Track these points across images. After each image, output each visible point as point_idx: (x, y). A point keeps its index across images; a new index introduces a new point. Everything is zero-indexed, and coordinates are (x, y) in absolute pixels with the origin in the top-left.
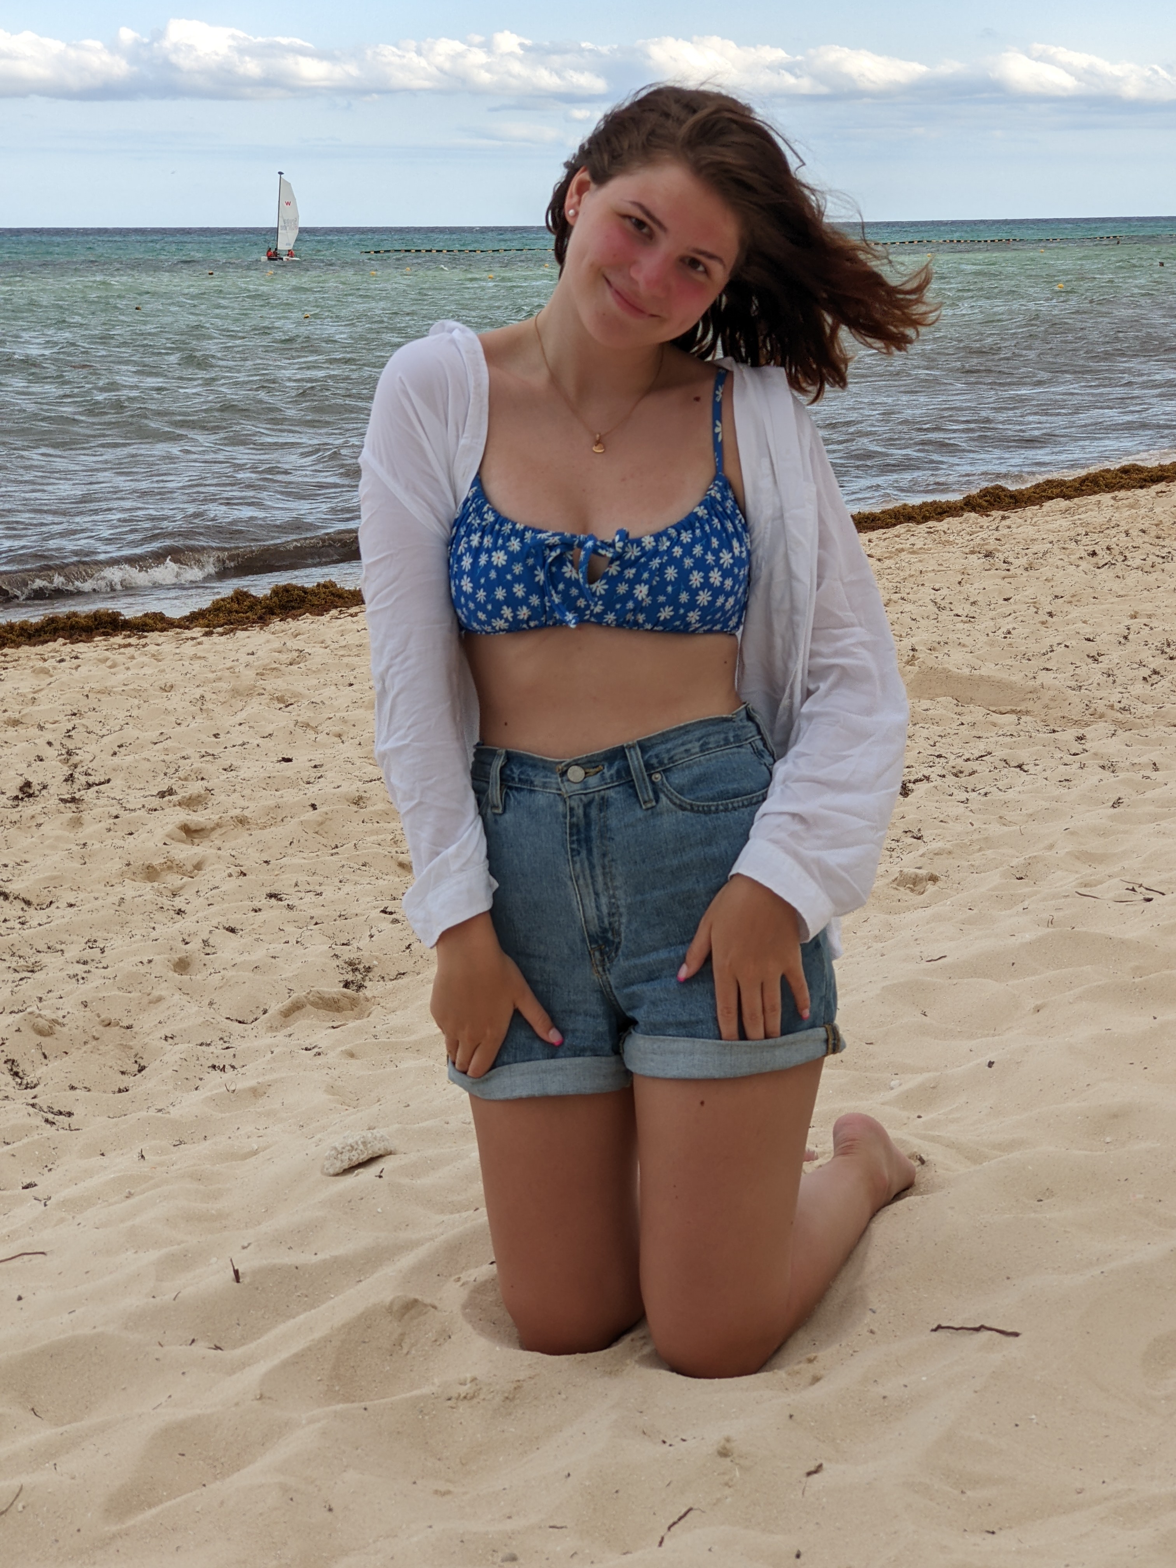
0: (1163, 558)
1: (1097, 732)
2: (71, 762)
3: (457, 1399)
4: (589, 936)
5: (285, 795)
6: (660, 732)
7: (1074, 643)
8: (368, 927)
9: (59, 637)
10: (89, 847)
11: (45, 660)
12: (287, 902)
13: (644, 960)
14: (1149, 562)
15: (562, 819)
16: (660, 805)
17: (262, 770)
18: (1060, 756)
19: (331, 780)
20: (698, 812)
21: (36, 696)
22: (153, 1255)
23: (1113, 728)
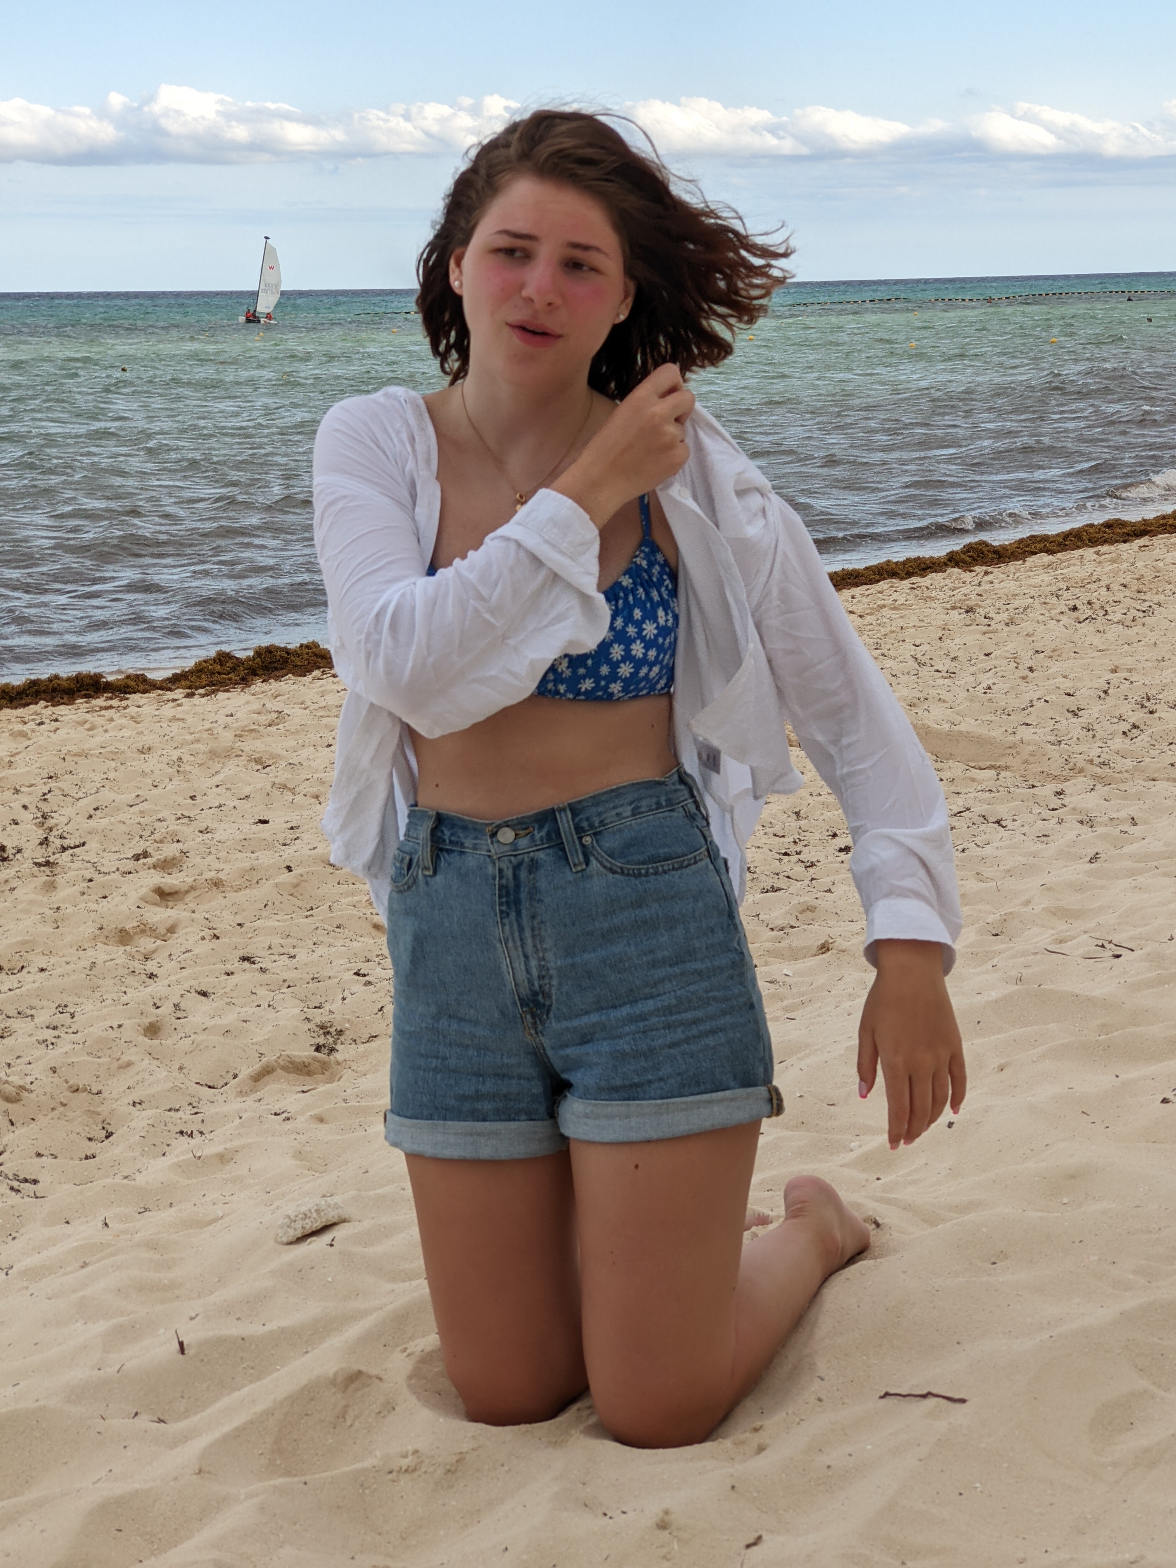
0: (1144, 612)
1: (1075, 787)
2: (46, 826)
3: (399, 1472)
4: (520, 999)
5: (261, 857)
6: (592, 794)
7: (1054, 697)
8: (340, 990)
9: (40, 699)
10: (62, 912)
11: (25, 723)
12: (260, 965)
13: (576, 1023)
14: (1130, 617)
15: (492, 881)
16: (590, 867)
17: (238, 832)
18: (1038, 811)
19: (307, 841)
20: (628, 875)
21: (12, 759)
22: (100, 1327)
23: (1092, 782)
